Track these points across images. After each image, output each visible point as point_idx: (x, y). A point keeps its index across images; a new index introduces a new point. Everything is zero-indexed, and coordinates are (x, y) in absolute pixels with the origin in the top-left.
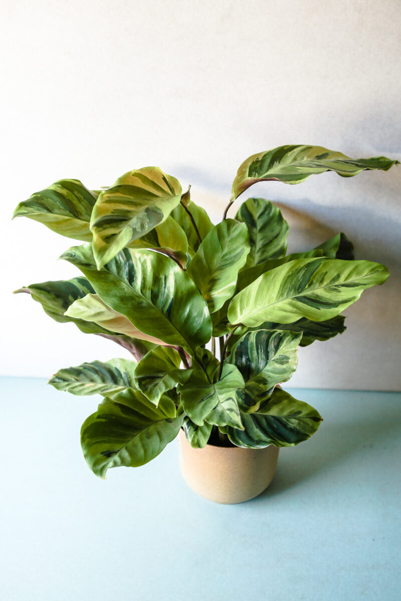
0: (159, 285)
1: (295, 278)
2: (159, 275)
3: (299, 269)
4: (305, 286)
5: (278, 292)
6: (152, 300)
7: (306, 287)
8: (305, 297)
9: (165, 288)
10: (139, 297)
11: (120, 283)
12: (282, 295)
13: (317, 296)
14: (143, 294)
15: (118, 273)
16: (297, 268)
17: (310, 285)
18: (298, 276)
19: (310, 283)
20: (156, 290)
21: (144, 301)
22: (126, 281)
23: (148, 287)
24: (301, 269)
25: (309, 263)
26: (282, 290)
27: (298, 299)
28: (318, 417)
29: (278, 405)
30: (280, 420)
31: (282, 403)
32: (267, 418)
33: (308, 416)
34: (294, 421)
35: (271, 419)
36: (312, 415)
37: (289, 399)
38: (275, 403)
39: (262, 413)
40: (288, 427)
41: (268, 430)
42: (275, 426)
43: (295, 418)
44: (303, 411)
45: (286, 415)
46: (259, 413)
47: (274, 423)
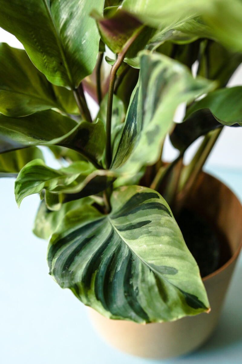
28: (200, 299)
29: (152, 238)
30: (134, 262)
31: (158, 238)
32: (122, 249)
33: (180, 287)
34: (151, 279)
35: (125, 253)
36: (190, 290)
37: (174, 239)
38: (149, 233)
39: (125, 237)
40: (131, 283)
41: (102, 267)
42: (119, 269)
43: (156, 277)
44: (180, 273)
45: (150, 262)
46: (121, 234)
47: (123, 263)
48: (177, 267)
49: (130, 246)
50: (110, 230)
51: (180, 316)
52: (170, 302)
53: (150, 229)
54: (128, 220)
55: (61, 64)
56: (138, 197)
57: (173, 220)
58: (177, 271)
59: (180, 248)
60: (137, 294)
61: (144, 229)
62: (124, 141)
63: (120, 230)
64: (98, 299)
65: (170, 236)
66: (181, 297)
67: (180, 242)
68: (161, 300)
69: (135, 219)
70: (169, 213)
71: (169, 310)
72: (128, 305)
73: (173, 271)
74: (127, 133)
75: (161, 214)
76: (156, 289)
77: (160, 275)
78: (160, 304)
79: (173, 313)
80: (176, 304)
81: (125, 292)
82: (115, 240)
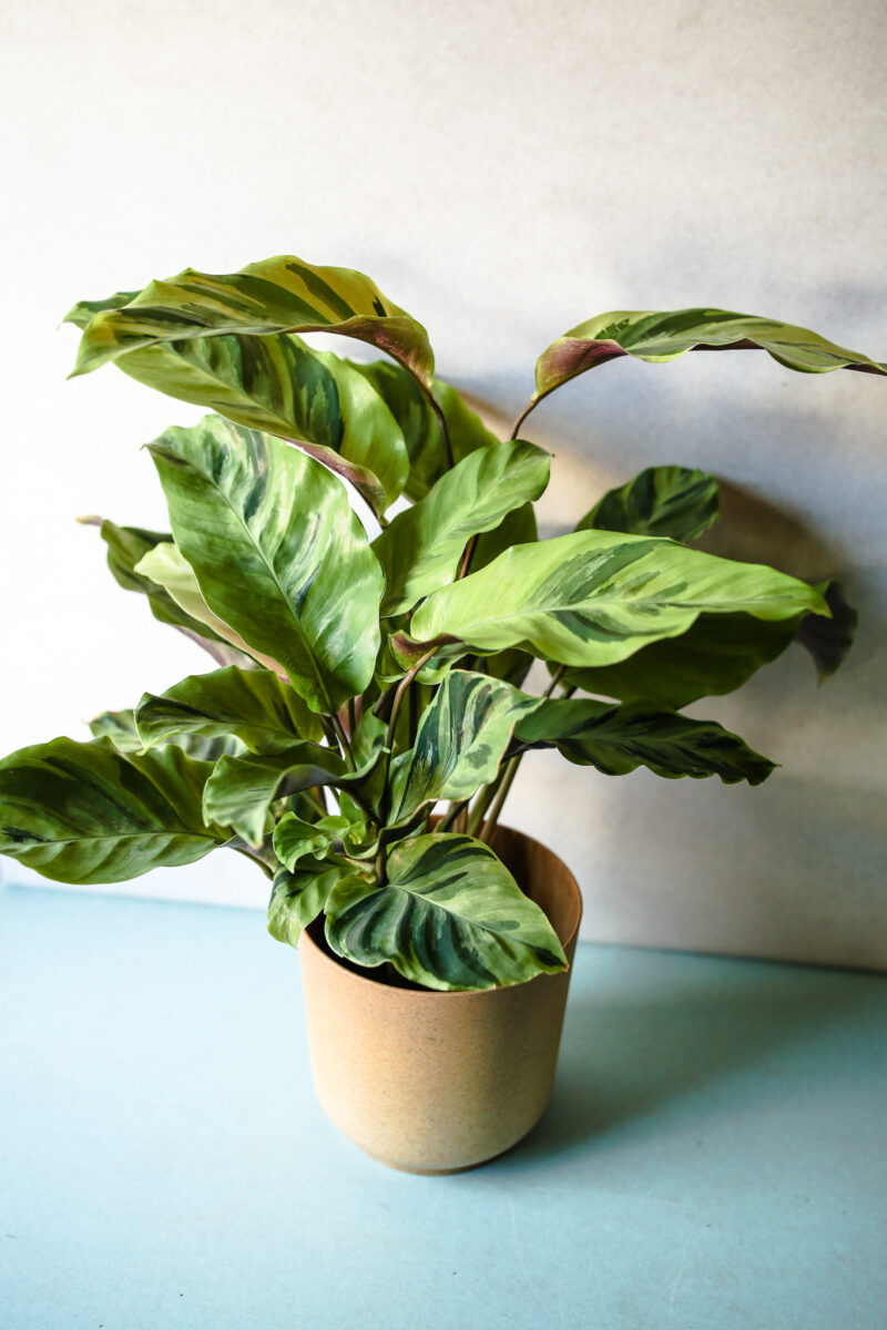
0: (302, 535)
1: (579, 572)
2: (307, 511)
3: (597, 553)
4: (591, 591)
5: (527, 594)
6: (276, 564)
7: (591, 595)
8: (576, 614)
9: (312, 542)
10: (251, 547)
11: (226, 512)
12: (532, 600)
13: (605, 617)
14: (263, 546)
15: (233, 492)
16: (592, 549)
17: (602, 592)
18: (587, 568)
19: (604, 586)
20: (292, 543)
21: (258, 558)
22: (241, 511)
23: (277, 533)
24: (600, 555)
25: (625, 545)
26: (537, 590)
27: (560, 616)
28: (554, 953)
29: (474, 891)
30: (458, 925)
31: (483, 891)
32: (436, 913)
33: (526, 941)
34: (488, 938)
35: (442, 918)
36: (540, 944)
37: (505, 887)
38: (469, 886)
39: (434, 899)
40: (463, 946)
41: (417, 936)
42: (439, 935)
43: (493, 935)
44: (522, 925)
45: (479, 920)
46: (428, 898)
47: (443, 928)
48: (518, 920)
49: (446, 908)
50: (406, 897)
51: (536, 974)
52: (519, 960)
53: (470, 881)
54: (430, 880)
55: (318, 685)
56: (438, 848)
57: (499, 863)
58: (518, 925)
59: (516, 897)
60: (477, 955)
61: (461, 882)
62: (416, 775)
63: (424, 893)
64: (426, 970)
65: (499, 884)
66: (531, 953)
67: (514, 890)
68: (509, 959)
69: (441, 875)
70: (492, 856)
71: (521, 968)
72: (468, 970)
73: (513, 925)
74: (420, 764)
75: (481, 860)
76: (499, 947)
77: (499, 933)
78: (507, 963)
79: (526, 972)
80: (527, 961)
81: (459, 957)
82: (421, 905)
